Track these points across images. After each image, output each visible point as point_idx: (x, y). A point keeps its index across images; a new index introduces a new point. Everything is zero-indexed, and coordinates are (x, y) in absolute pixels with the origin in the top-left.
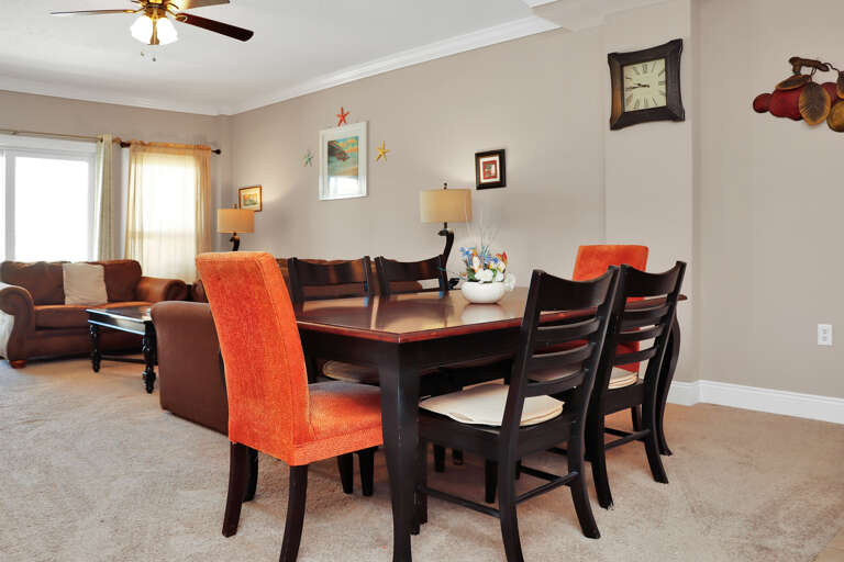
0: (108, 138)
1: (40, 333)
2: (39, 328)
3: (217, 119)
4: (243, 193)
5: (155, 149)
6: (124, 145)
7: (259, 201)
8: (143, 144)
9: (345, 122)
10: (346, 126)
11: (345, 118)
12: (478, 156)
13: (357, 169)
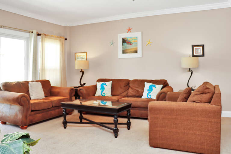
0: (35, 32)
1: (33, 113)
2: (32, 111)
3: (65, 27)
4: (77, 55)
5: (48, 37)
6: (39, 35)
7: (85, 58)
8: (45, 35)
9: (131, 32)
10: (131, 33)
11: (131, 30)
12: (193, 46)
13: (137, 48)
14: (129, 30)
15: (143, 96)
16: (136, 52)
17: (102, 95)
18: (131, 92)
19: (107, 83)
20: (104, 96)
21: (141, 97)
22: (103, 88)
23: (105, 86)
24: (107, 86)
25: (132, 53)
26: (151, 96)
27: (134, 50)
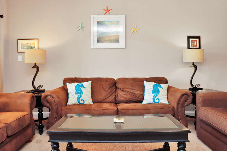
4: (21, 42)
7: (36, 47)
9: (109, 13)
10: (110, 15)
11: (109, 11)
12: (189, 38)
13: (119, 36)
14: (107, 11)
15: (144, 101)
16: (117, 41)
17: (79, 102)
18: (123, 95)
19: (85, 84)
20: (82, 104)
21: (142, 102)
22: (79, 92)
23: (82, 89)
24: (85, 88)
25: (111, 42)
26: (159, 100)
27: (113, 38)
